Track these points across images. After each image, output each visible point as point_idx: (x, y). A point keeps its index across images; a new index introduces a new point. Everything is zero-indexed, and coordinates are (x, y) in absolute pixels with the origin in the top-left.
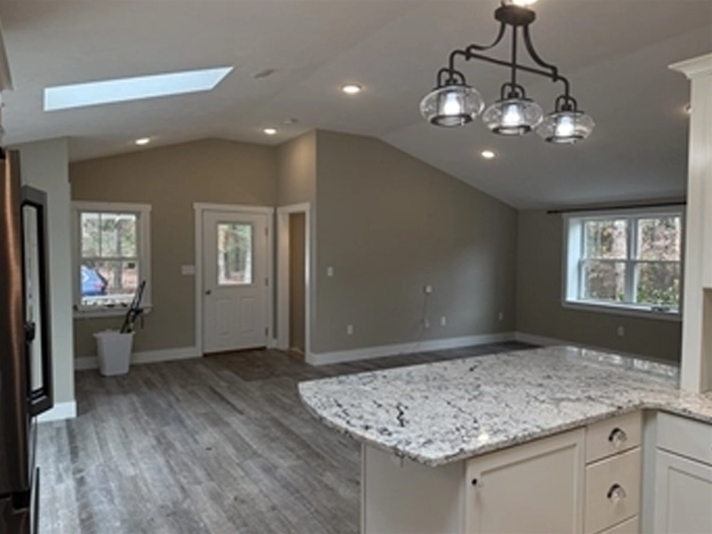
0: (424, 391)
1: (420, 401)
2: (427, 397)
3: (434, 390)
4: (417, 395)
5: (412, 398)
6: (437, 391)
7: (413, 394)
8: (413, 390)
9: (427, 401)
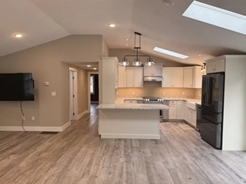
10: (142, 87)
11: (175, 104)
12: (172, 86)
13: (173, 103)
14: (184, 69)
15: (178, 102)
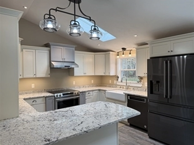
0: (101, 112)
1: (102, 109)
2: (101, 110)
3: (99, 112)
4: (103, 110)
5: (104, 109)
6: (98, 112)
7: (104, 110)
8: (105, 112)
9: (101, 109)
10: (49, 76)
11: (91, 96)
12: (84, 73)
13: (89, 94)
14: (95, 55)
15: (94, 92)
